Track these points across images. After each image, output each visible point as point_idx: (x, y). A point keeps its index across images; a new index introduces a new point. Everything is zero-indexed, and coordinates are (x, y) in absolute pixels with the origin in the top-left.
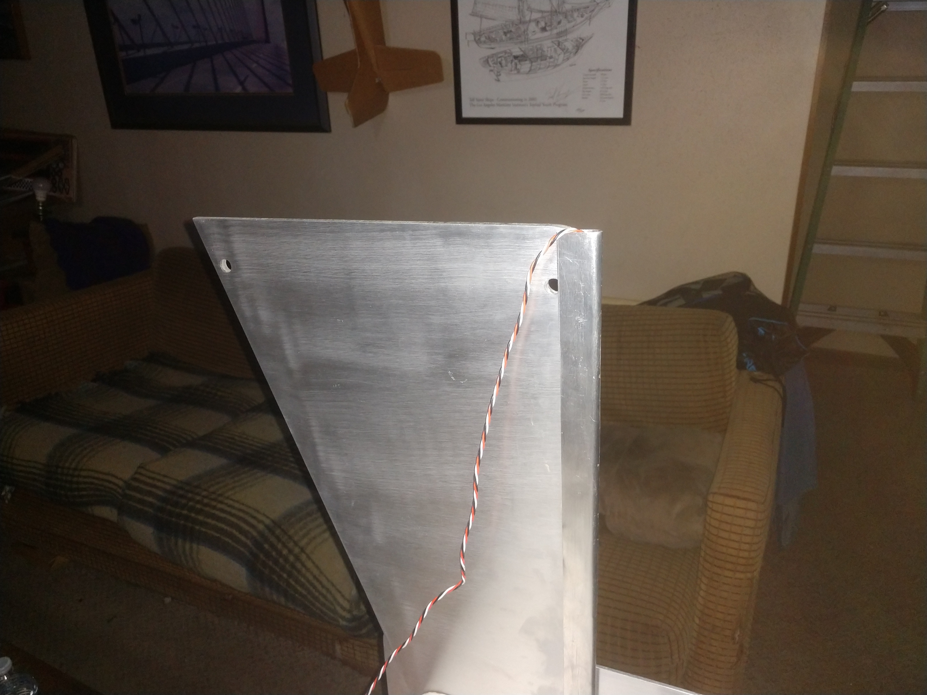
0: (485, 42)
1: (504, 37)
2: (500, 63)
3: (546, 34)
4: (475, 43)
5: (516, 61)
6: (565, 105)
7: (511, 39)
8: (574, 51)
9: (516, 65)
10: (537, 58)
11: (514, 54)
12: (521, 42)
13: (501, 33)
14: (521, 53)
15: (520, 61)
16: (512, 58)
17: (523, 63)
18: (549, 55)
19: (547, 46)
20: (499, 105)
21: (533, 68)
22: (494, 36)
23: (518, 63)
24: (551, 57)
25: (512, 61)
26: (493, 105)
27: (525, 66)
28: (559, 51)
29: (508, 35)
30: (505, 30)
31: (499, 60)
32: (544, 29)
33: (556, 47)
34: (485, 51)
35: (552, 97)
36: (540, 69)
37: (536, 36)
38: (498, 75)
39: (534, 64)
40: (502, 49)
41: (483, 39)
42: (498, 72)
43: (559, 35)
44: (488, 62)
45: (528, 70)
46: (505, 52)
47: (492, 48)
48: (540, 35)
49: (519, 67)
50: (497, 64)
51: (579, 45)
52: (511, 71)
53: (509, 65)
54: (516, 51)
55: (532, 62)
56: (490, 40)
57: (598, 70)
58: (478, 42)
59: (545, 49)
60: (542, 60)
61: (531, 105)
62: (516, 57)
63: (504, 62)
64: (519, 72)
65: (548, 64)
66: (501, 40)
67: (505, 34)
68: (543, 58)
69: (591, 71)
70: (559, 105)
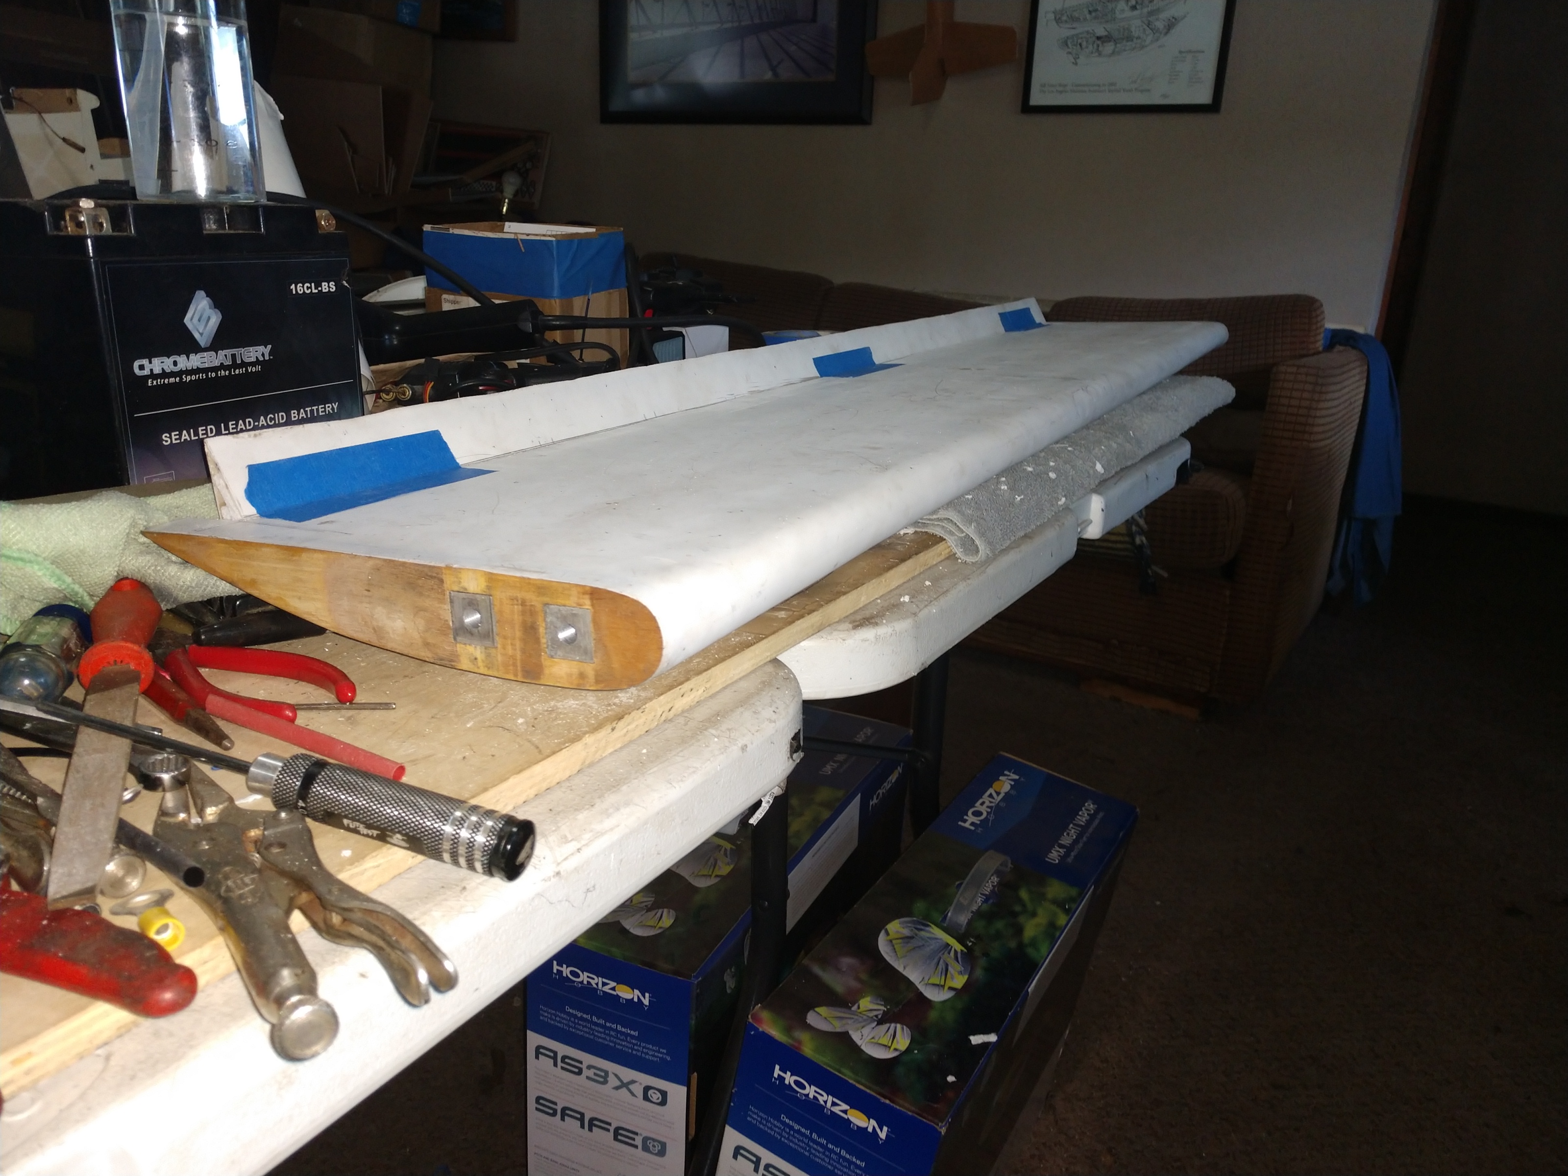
0: (1066, 21)
1: (1088, 16)
2: (1080, 45)
3: (1136, 13)
4: (1054, 23)
5: (1099, 42)
6: (1149, 90)
7: (1096, 18)
8: (1165, 31)
9: (1098, 46)
10: (1123, 39)
11: (1098, 35)
12: (1107, 22)
13: (1086, 12)
14: (1105, 33)
15: (1103, 42)
16: (1094, 39)
17: (1105, 44)
18: (1136, 35)
19: (1136, 26)
20: (1073, 91)
21: (1117, 50)
22: (1077, 15)
23: (1100, 45)
24: (1137, 38)
25: (1094, 42)
26: (1066, 92)
27: (1109, 48)
28: (1148, 31)
29: (1094, 14)
30: (1091, 9)
31: (1079, 41)
32: (1134, 8)
33: (1145, 27)
34: (1065, 32)
35: (1135, 82)
36: (1125, 50)
37: (1123, 16)
38: (1076, 58)
39: (1118, 45)
40: (1086, 29)
41: (1064, 18)
42: (1077, 54)
43: (1151, 13)
44: (1067, 45)
45: (1110, 52)
46: (1088, 32)
47: (1074, 28)
48: (1128, 14)
49: (1100, 49)
50: (1076, 45)
51: (1171, 25)
52: (1092, 53)
53: (1091, 47)
54: (1101, 31)
55: (1116, 44)
56: (1073, 19)
57: (1190, 52)
58: (1058, 20)
59: (1133, 29)
60: (1128, 41)
61: (1110, 91)
62: (1098, 38)
63: (1084, 44)
64: (1100, 54)
65: (1134, 46)
66: (1085, 19)
67: (1090, 12)
68: (1129, 38)
69: (1181, 52)
70: (1142, 91)
